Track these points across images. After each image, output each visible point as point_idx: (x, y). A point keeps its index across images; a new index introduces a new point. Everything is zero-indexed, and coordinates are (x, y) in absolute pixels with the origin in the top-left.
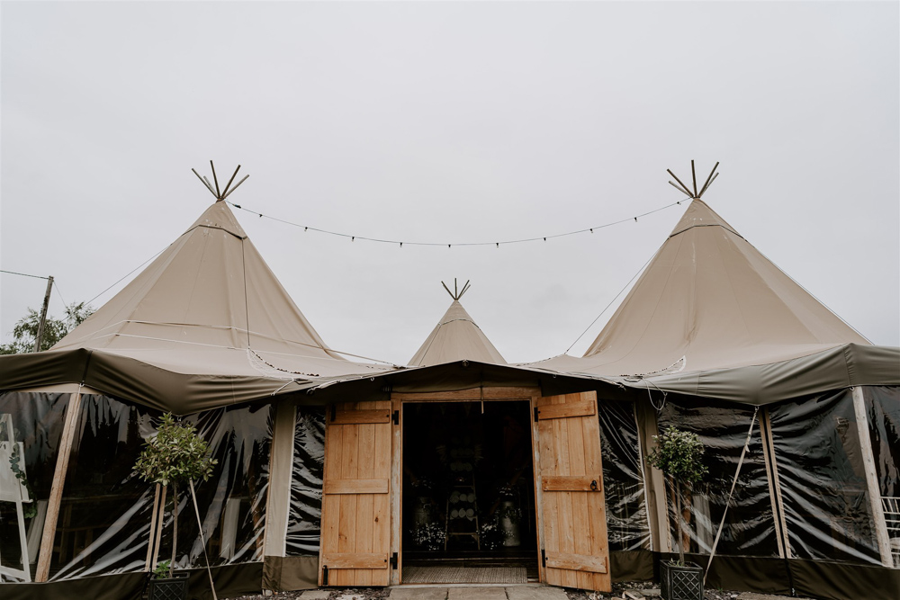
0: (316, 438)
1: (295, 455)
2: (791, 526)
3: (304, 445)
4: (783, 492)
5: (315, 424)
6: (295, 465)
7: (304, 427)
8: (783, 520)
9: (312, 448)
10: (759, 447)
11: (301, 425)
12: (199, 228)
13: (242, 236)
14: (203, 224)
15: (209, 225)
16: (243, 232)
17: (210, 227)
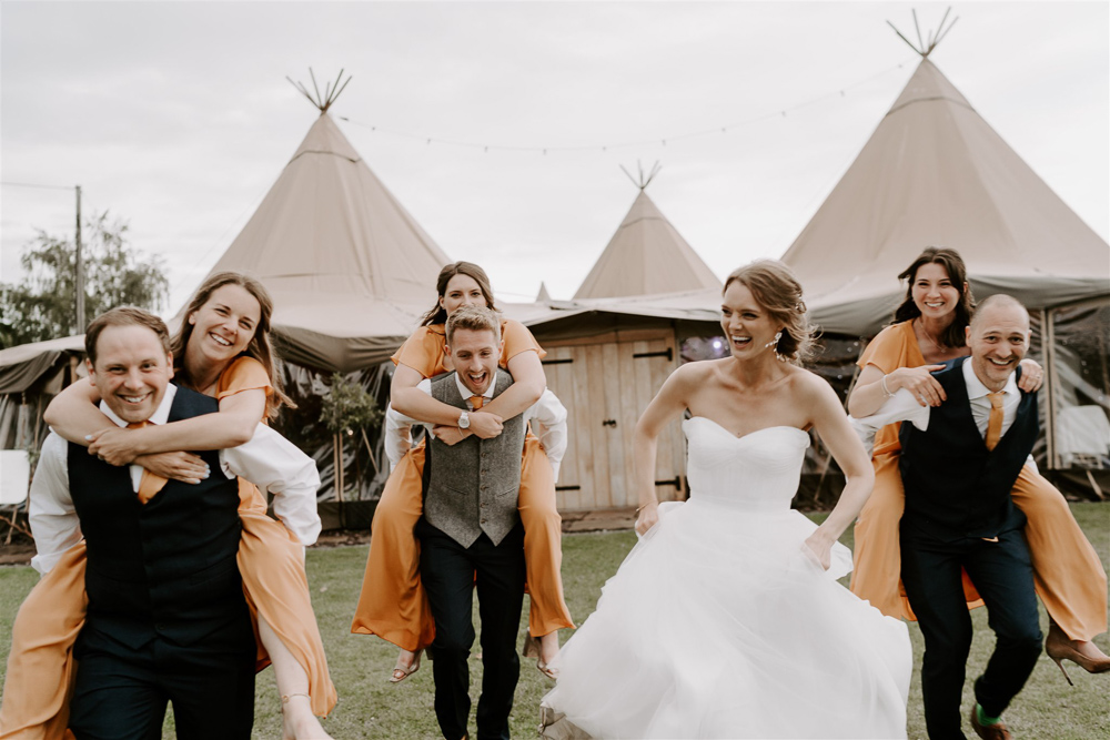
12: (307, 154)
13: (355, 158)
14: (310, 149)
15: (317, 149)
16: (355, 153)
17: (319, 152)
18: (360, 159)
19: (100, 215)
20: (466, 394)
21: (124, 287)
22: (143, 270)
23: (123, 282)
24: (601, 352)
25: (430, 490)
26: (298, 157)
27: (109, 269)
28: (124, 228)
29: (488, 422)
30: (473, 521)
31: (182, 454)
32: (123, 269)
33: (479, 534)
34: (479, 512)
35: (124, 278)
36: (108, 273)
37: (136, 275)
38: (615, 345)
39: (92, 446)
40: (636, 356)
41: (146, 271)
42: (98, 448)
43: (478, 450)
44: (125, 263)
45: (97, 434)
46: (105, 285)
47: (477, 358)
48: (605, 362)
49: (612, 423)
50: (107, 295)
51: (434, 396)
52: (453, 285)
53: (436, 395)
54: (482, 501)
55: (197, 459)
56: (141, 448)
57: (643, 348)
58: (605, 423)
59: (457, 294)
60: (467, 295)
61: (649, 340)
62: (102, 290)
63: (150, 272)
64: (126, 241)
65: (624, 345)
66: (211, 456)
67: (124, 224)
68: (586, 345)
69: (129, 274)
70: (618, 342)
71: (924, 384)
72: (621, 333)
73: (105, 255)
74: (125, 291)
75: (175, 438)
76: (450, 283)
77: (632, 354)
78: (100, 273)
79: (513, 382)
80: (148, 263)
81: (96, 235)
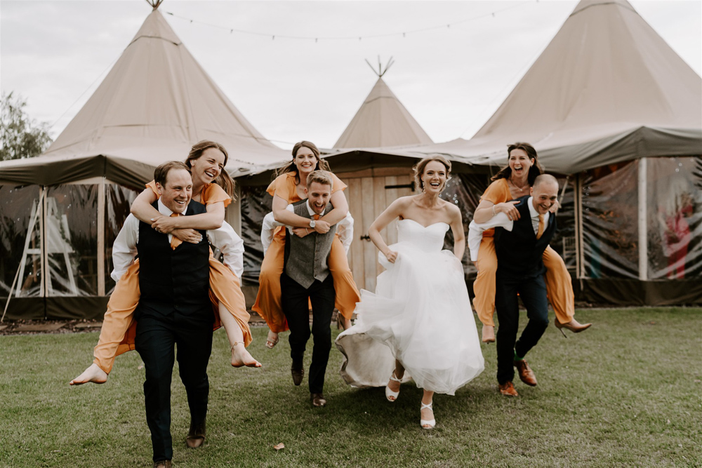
0: (256, 208)
1: (242, 220)
2: (588, 258)
3: (248, 213)
4: (584, 235)
5: (254, 199)
6: (243, 227)
7: (247, 201)
8: (582, 254)
9: (253, 216)
10: (572, 204)
11: (244, 200)
12: (142, 38)
13: (177, 42)
14: (144, 34)
15: (150, 35)
16: (178, 39)
17: (151, 37)
18: (181, 43)
19: (7, 95)
20: (311, 213)
21: (23, 144)
22: (36, 133)
23: (22, 141)
24: (361, 183)
25: (289, 259)
26: (136, 40)
27: (13, 132)
28: (24, 104)
29: (324, 225)
30: (310, 275)
31: (193, 230)
32: (23, 131)
33: (313, 281)
34: (313, 272)
35: (23, 138)
36: (12, 134)
37: (31, 136)
38: (371, 179)
39: (154, 224)
40: (387, 187)
41: (39, 134)
42: (157, 225)
43: (315, 241)
44: (24, 127)
45: (156, 218)
46: (10, 142)
47: (321, 197)
48: (364, 191)
49: (367, 238)
50: (11, 149)
51: (295, 213)
52: (300, 153)
53: (296, 212)
54: (315, 266)
55: (198, 233)
56: (177, 225)
57: (392, 181)
58: (362, 238)
59: (302, 157)
60: (306, 157)
61: (398, 175)
62: (8, 145)
63: (41, 134)
64: (25, 113)
65: (378, 179)
66: (203, 232)
67: (23, 101)
68: (349, 178)
69: (27, 135)
70: (373, 177)
71: (512, 211)
72: (376, 170)
73: (11, 122)
74: (24, 147)
75: (191, 222)
76: (298, 151)
77: (384, 186)
78: (7, 134)
79: (333, 208)
80: (40, 128)
81: (4, 108)
